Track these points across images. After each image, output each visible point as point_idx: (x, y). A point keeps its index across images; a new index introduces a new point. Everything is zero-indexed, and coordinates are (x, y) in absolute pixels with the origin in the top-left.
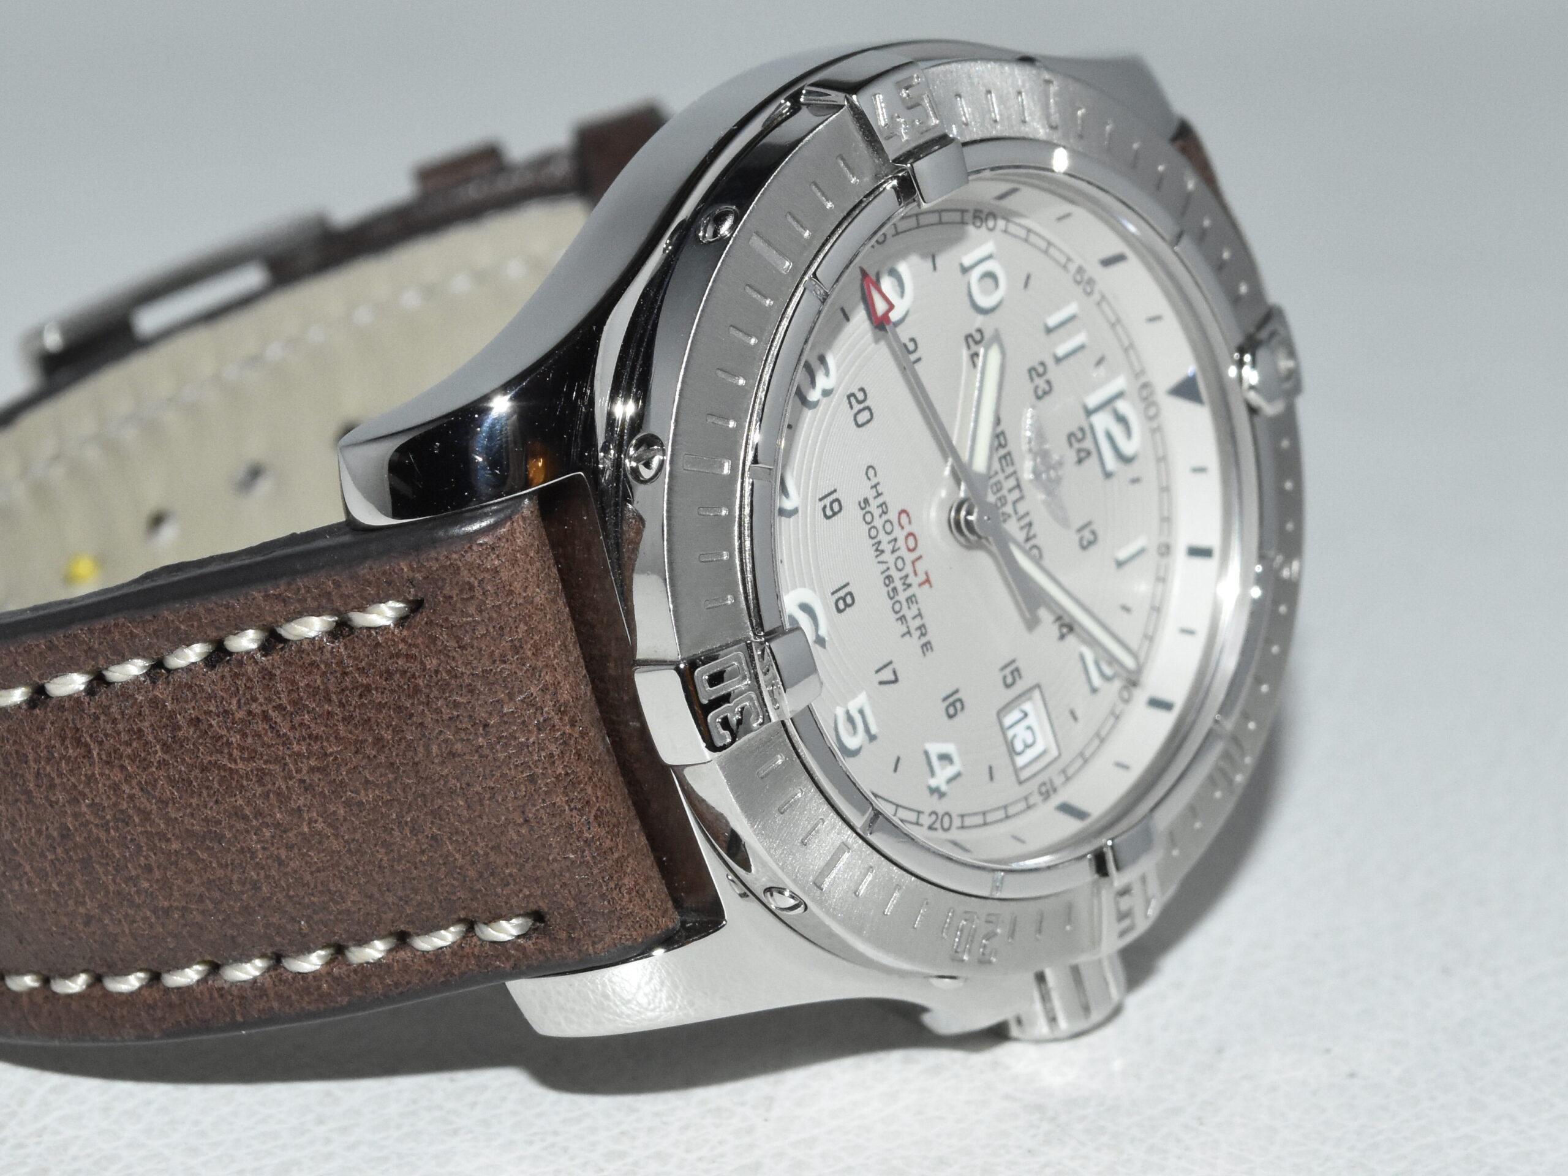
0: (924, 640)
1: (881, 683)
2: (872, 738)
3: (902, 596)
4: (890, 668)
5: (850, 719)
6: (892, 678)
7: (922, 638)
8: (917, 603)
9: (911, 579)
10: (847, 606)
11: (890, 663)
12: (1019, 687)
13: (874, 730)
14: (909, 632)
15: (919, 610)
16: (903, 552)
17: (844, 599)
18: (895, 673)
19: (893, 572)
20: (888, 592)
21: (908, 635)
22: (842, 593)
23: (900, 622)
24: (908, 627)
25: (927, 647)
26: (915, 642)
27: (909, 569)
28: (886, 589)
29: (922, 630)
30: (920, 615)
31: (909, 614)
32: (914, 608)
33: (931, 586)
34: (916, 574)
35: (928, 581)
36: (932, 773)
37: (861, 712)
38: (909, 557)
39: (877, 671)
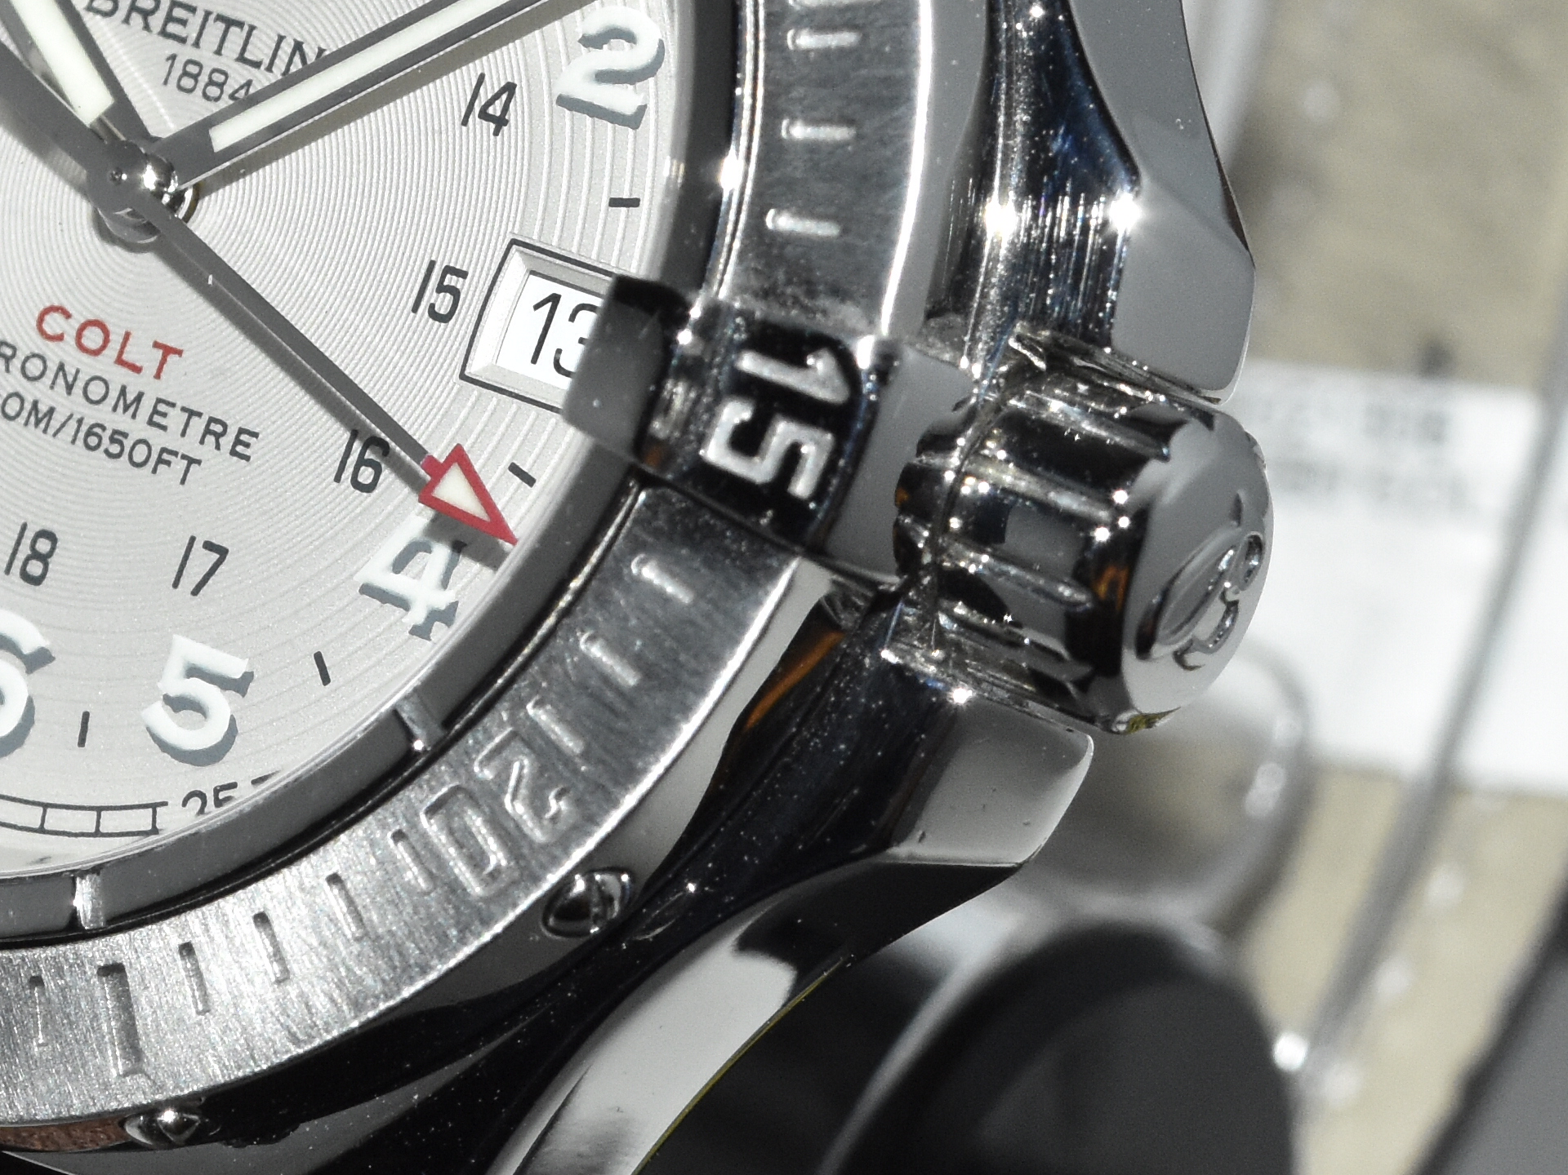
0: (227, 442)
1: (195, 592)
2: (239, 686)
3: (137, 428)
4: (198, 545)
5: (178, 703)
6: (215, 557)
7: (222, 441)
8: (173, 405)
9: (134, 387)
10: (44, 559)
11: (193, 539)
12: (471, 291)
13: (235, 668)
14: (192, 461)
15: (184, 409)
16: (89, 366)
17: (35, 555)
18: (209, 546)
19: (92, 415)
20: (107, 452)
21: (194, 467)
22: (25, 550)
23: (162, 467)
24: (184, 457)
25: (241, 444)
26: (215, 460)
27: (119, 377)
28: (100, 453)
29: (214, 430)
30: (192, 413)
31: (170, 440)
32: (175, 419)
33: (179, 353)
34: (137, 369)
35: (168, 350)
36: (403, 603)
37: (193, 671)
38: (104, 365)
39: (176, 585)
